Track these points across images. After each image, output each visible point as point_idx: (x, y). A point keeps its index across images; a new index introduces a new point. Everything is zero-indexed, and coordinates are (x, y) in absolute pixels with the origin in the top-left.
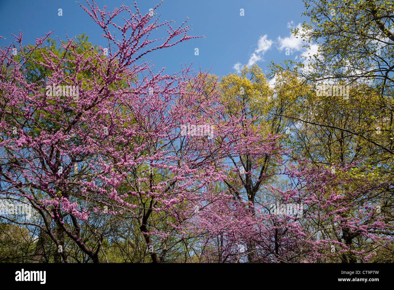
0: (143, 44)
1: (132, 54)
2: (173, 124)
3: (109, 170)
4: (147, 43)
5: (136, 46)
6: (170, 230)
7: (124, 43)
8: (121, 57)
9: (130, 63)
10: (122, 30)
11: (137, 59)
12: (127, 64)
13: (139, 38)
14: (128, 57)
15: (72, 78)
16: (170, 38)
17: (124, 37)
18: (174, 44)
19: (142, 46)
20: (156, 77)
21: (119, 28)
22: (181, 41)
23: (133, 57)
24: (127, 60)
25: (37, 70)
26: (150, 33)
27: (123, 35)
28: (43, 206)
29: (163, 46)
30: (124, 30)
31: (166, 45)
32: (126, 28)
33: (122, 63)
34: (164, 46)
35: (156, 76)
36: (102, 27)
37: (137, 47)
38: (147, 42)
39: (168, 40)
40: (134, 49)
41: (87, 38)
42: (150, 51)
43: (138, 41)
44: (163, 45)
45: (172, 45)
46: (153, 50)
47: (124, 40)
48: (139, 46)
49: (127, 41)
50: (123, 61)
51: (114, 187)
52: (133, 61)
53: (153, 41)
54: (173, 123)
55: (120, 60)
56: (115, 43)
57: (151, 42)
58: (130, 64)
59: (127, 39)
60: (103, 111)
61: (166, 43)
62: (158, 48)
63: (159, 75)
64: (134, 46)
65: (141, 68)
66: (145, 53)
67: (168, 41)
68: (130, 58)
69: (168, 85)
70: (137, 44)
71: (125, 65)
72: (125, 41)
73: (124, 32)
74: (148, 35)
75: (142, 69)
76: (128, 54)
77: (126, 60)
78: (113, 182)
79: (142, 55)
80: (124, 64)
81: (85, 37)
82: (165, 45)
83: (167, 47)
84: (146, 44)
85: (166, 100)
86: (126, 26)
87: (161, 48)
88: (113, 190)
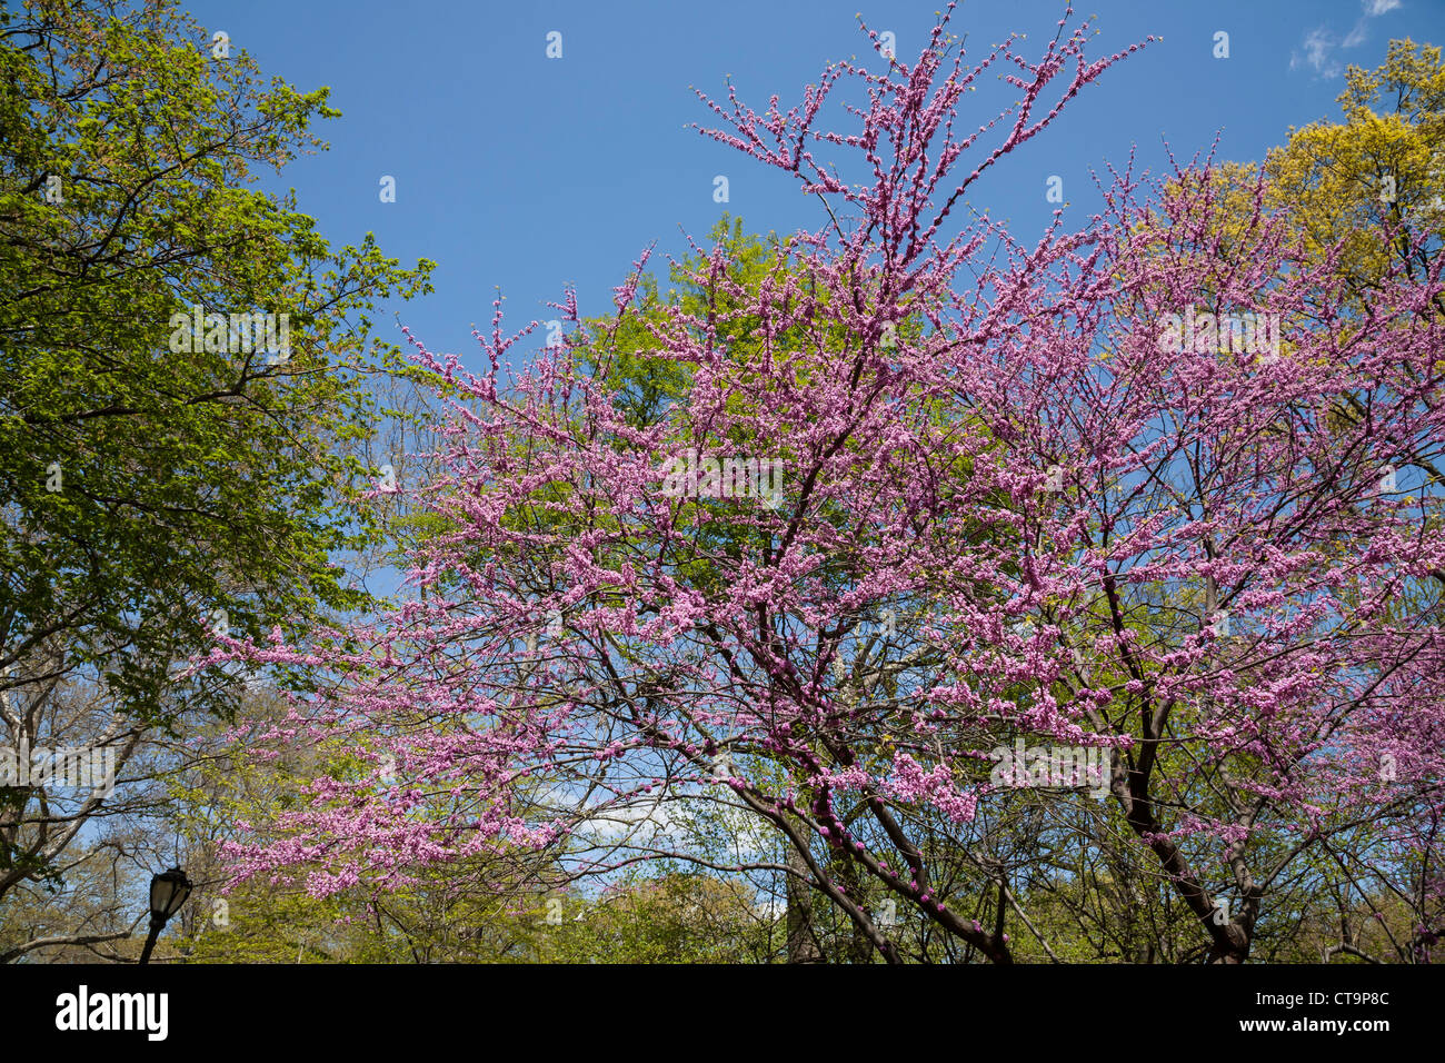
0: (944, 163)
1: (915, 211)
2: (1143, 403)
3: (994, 632)
4: (956, 154)
5: (921, 181)
6: (1248, 810)
7: (881, 186)
8: (886, 237)
9: (921, 244)
10: (863, 144)
11: (937, 222)
12: (911, 254)
13: (924, 145)
14: (906, 227)
15: (760, 365)
16: (1031, 98)
17: (877, 163)
18: (1052, 116)
19: (941, 173)
20: (1039, 256)
21: (852, 142)
22: (1073, 92)
23: (925, 222)
24: (906, 242)
25: (629, 384)
26: (953, 115)
27: (870, 158)
28: (785, 802)
29: (1014, 141)
30: (869, 143)
31: (1024, 132)
32: (872, 131)
33: (894, 255)
34: (1018, 138)
35: (1038, 249)
36: (787, 168)
37: (925, 183)
38: (952, 151)
39: (1026, 108)
40: (919, 194)
41: (739, 223)
42: (975, 177)
43: (923, 158)
44: (1012, 136)
45: (1045, 123)
46: (983, 167)
47: (877, 174)
48: (933, 176)
49: (889, 177)
50: (894, 247)
51: (1041, 683)
52: (927, 236)
53: (974, 138)
54: (1141, 398)
55: (884, 248)
56: (851, 198)
57: (966, 145)
58: (921, 250)
59: (887, 168)
60: (896, 438)
61: (1020, 126)
62: (998, 155)
63: (1049, 241)
64: (916, 182)
65: (959, 250)
66: (960, 192)
67: (1025, 115)
68: (916, 228)
69: (1085, 268)
70: (922, 171)
71: (905, 261)
72: (884, 178)
73: (872, 148)
74: (949, 125)
75: (965, 253)
76: (905, 218)
77: (904, 238)
78: (1038, 667)
79: (951, 202)
80: (901, 256)
81: (732, 223)
82: (1018, 132)
83: (1028, 136)
84: (952, 159)
85: (1086, 325)
86: (869, 124)
87: (1008, 149)
88: (1042, 695)
